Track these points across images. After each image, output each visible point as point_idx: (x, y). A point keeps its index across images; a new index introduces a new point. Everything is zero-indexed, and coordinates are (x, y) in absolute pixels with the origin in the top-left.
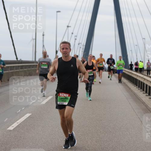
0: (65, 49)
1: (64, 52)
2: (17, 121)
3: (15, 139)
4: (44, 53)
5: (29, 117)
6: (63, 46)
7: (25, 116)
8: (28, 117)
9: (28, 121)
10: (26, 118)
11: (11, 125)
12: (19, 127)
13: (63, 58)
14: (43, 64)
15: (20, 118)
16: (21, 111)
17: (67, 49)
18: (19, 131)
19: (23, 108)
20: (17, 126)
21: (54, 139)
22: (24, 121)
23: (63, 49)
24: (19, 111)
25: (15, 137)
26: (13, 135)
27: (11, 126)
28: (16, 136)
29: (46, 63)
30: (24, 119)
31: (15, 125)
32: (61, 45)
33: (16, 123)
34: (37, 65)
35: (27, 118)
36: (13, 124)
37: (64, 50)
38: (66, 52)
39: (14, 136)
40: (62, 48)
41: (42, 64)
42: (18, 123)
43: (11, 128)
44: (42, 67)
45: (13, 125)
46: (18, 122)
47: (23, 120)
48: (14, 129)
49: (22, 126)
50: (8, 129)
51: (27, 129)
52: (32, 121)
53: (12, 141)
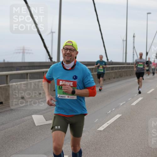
3: (105, 139)
4: (141, 54)
5: (119, 117)
7: (115, 117)
8: (118, 117)
9: (118, 122)
12: (109, 127)
14: (140, 64)
15: (111, 119)
18: (109, 131)
19: (114, 109)
20: (107, 127)
21: (143, 140)
22: (114, 122)
24: (110, 112)
25: (105, 137)
26: (103, 135)
27: (101, 127)
28: (106, 137)
29: (142, 63)
30: (114, 119)
31: (105, 125)
35: (117, 119)
36: (103, 125)
39: (104, 137)
42: (108, 124)
43: (101, 129)
44: (138, 66)
45: (103, 126)
46: (108, 122)
48: (104, 129)
49: (113, 126)
50: (98, 129)
51: (117, 130)
52: (122, 122)
53: (102, 141)
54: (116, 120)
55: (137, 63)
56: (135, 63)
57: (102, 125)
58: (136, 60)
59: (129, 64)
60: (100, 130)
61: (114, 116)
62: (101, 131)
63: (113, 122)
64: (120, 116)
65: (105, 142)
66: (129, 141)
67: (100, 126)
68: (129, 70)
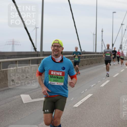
2: (81, 100)
8: (90, 97)
9: (90, 100)
10: (88, 97)
11: (77, 103)
14: (107, 54)
15: (84, 98)
16: (84, 92)
18: (83, 108)
19: (86, 90)
20: (81, 104)
21: (110, 114)
24: (83, 92)
25: (79, 113)
26: (78, 111)
28: (80, 112)
29: (109, 53)
30: (87, 98)
31: (80, 103)
33: (80, 101)
36: (78, 102)
39: (78, 112)
42: (82, 101)
43: (76, 105)
44: (106, 55)
45: (78, 103)
48: (79, 106)
49: (86, 104)
50: (74, 106)
51: (89, 106)
52: (93, 100)
53: (77, 116)
54: (88, 99)
55: (105, 52)
56: (104, 53)
58: (104, 50)
59: (98, 53)
62: (76, 107)
65: (79, 116)
66: (99, 115)
68: (99, 58)
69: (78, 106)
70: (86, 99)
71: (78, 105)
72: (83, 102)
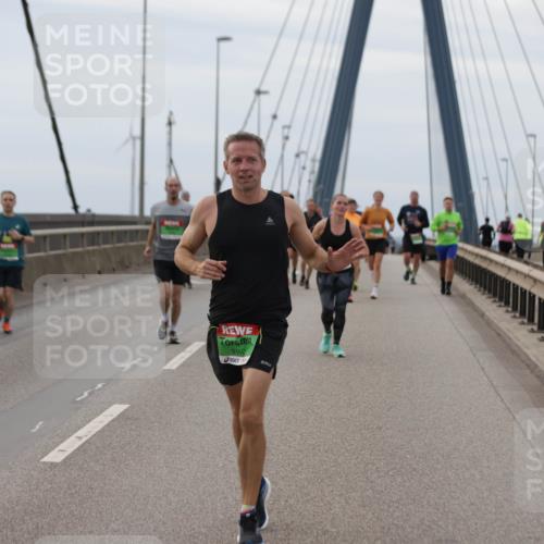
0: (244, 160)
1: (241, 174)
2: (76, 431)
3: (72, 495)
4: (171, 186)
5: (119, 416)
6: (236, 149)
7: (106, 413)
8: (115, 415)
9: (118, 432)
10: (110, 419)
11: (56, 445)
12: (85, 451)
13: (234, 194)
15: (90, 421)
16: (90, 394)
17: (251, 159)
18: (86, 465)
19: (100, 386)
20: (78, 449)
22: (103, 430)
23: (238, 160)
24: (86, 394)
25: (69, 489)
26: (64, 479)
27: (57, 449)
28: (75, 486)
29: (177, 223)
30: (101, 422)
31: (70, 445)
32: (231, 146)
33: (73, 438)
34: (147, 231)
35: (113, 421)
36: (62, 442)
37: (243, 166)
38: (250, 173)
39: (66, 486)
40: (232, 157)
41: (162, 224)
42: (80, 438)
43: (55, 456)
44: (163, 236)
45: (61, 447)
46: (79, 433)
47: (98, 429)
48: (66, 458)
49: (97, 447)
50: (46, 459)
51: (114, 460)
52: (131, 430)
53: (59, 503)
54: (108, 425)
57: (58, 445)
58: (154, 209)
60: (52, 463)
61: (101, 412)
62: (53, 465)
63: (99, 431)
64: (122, 410)
65: (69, 503)
67: (53, 449)
69: (65, 461)
70: (101, 426)
71: (66, 454)
72: (84, 440)
